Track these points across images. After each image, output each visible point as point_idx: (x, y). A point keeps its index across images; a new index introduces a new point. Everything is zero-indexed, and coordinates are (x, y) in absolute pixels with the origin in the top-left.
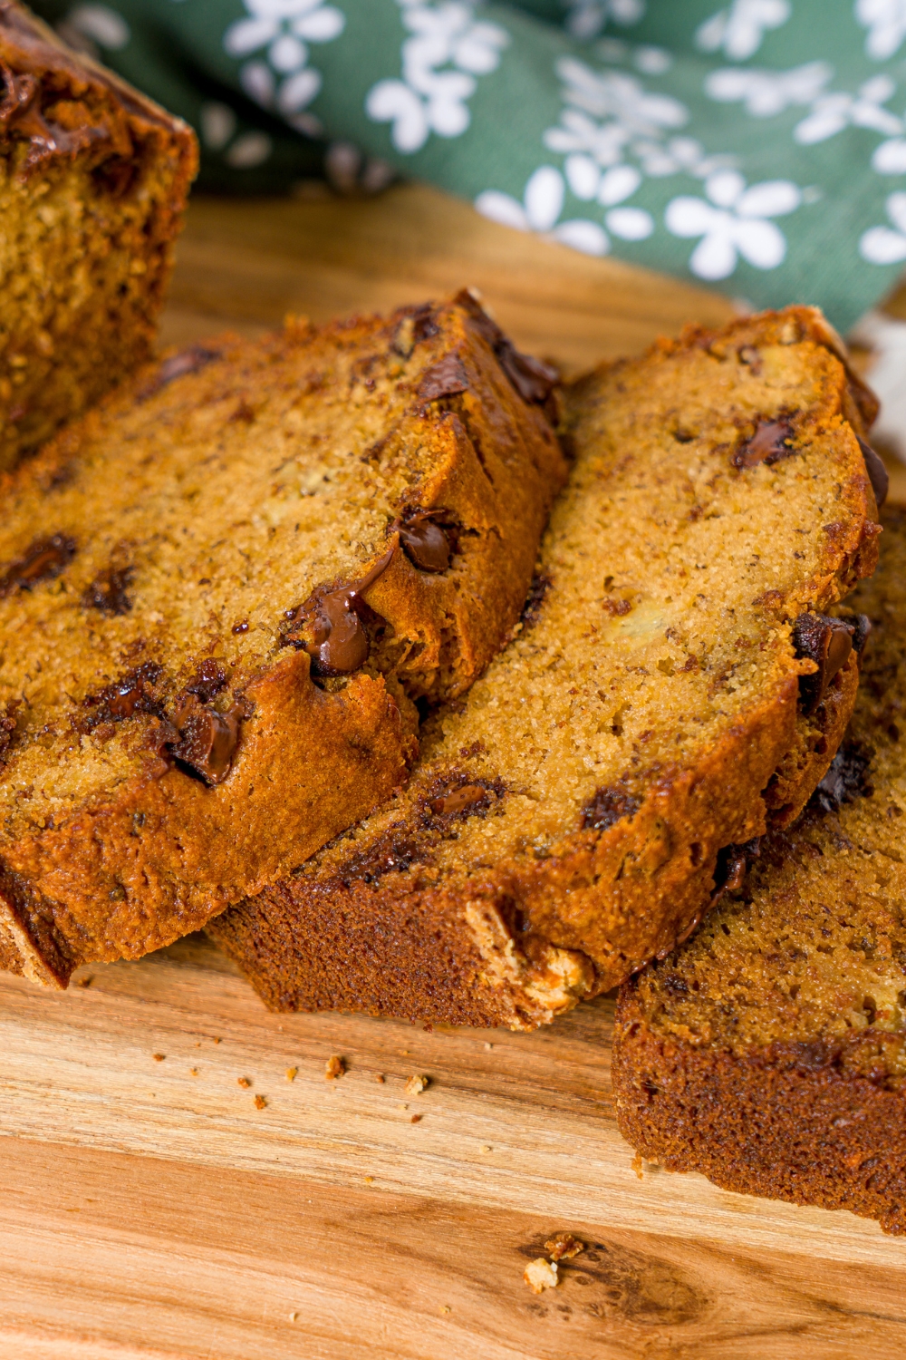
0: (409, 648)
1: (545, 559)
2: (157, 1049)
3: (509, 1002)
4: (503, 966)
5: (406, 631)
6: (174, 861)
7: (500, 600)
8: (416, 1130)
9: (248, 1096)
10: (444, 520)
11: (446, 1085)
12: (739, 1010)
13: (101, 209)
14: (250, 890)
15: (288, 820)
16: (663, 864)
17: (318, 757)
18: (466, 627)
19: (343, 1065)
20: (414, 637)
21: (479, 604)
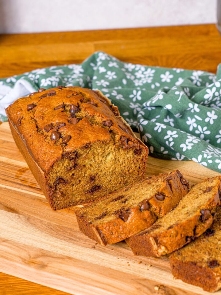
0: (155, 209)
1: (179, 203)
2: (118, 258)
3: (156, 252)
4: (155, 247)
5: (154, 207)
6: (119, 230)
7: (170, 206)
8: (148, 271)
9: (128, 264)
10: (162, 194)
11: (154, 266)
12: (186, 257)
13: (136, 156)
14: (129, 236)
15: (134, 227)
16: (176, 236)
17: (139, 220)
18: (164, 208)
19: (141, 262)
20: (155, 207)
21: (166, 205)
